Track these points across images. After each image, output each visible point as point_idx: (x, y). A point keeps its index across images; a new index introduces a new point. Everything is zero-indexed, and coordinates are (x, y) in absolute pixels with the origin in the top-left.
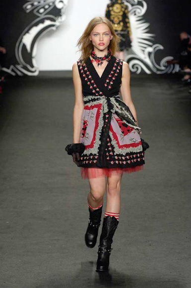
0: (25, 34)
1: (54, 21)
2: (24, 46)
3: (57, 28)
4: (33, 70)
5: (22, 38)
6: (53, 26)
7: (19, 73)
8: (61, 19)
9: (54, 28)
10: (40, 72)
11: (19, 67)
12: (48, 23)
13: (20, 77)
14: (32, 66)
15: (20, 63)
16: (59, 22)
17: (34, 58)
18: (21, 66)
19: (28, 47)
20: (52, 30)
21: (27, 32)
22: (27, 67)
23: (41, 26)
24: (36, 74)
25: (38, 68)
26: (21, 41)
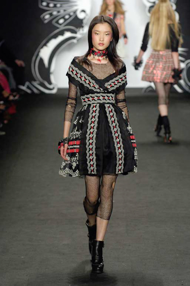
0: (42, 47)
1: (75, 32)
2: (41, 60)
3: (78, 41)
4: (51, 87)
5: (39, 52)
6: (74, 38)
7: (35, 91)
8: (83, 30)
9: (75, 41)
10: (59, 89)
11: (36, 84)
12: (68, 35)
13: (36, 95)
14: (50, 83)
15: (36, 79)
16: (81, 34)
17: (51, 73)
18: (38, 82)
19: (46, 62)
20: (73, 43)
21: (45, 45)
22: (44, 85)
23: (60, 39)
24: (54, 91)
25: (56, 85)
26: (38, 55)
